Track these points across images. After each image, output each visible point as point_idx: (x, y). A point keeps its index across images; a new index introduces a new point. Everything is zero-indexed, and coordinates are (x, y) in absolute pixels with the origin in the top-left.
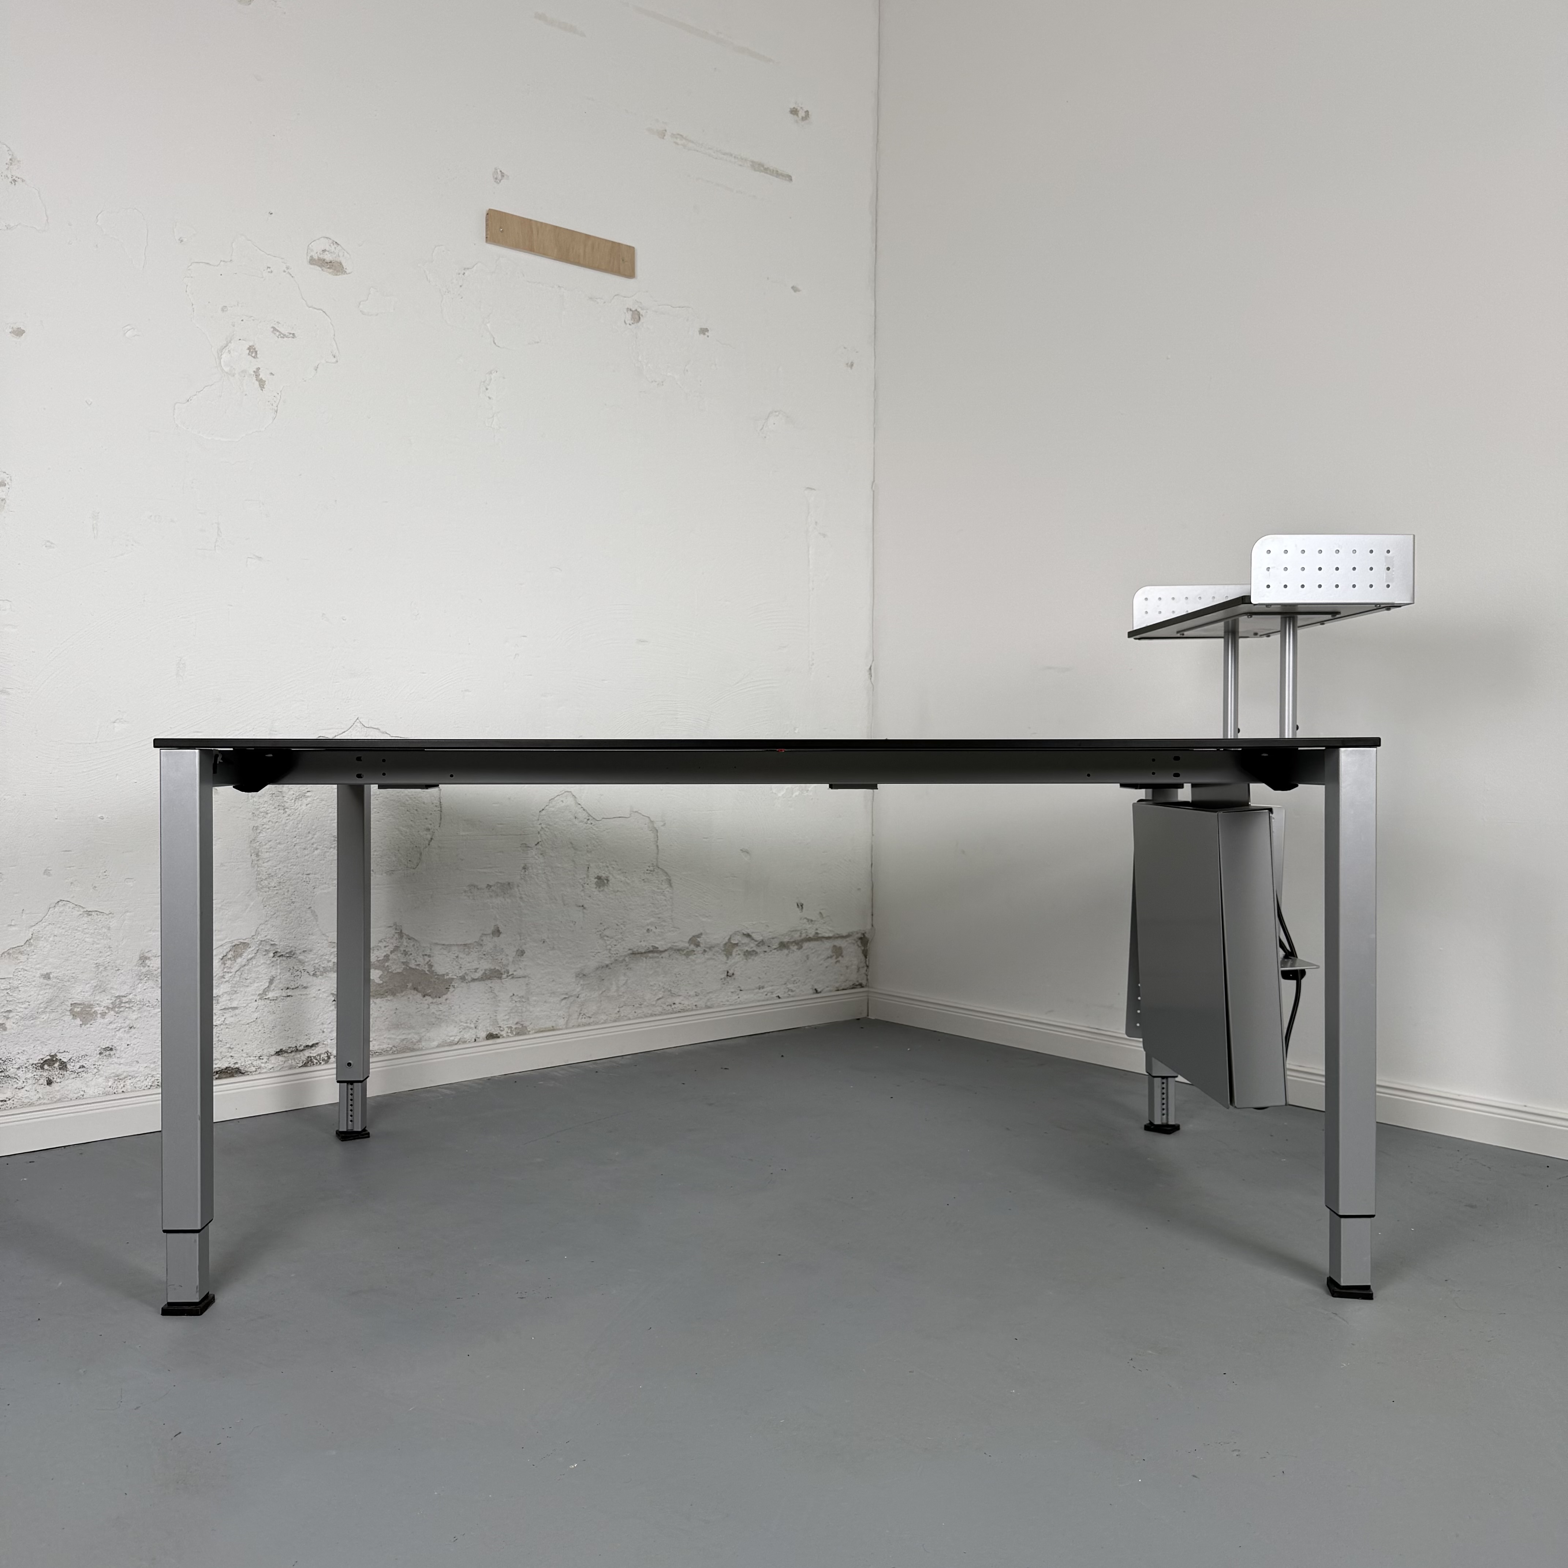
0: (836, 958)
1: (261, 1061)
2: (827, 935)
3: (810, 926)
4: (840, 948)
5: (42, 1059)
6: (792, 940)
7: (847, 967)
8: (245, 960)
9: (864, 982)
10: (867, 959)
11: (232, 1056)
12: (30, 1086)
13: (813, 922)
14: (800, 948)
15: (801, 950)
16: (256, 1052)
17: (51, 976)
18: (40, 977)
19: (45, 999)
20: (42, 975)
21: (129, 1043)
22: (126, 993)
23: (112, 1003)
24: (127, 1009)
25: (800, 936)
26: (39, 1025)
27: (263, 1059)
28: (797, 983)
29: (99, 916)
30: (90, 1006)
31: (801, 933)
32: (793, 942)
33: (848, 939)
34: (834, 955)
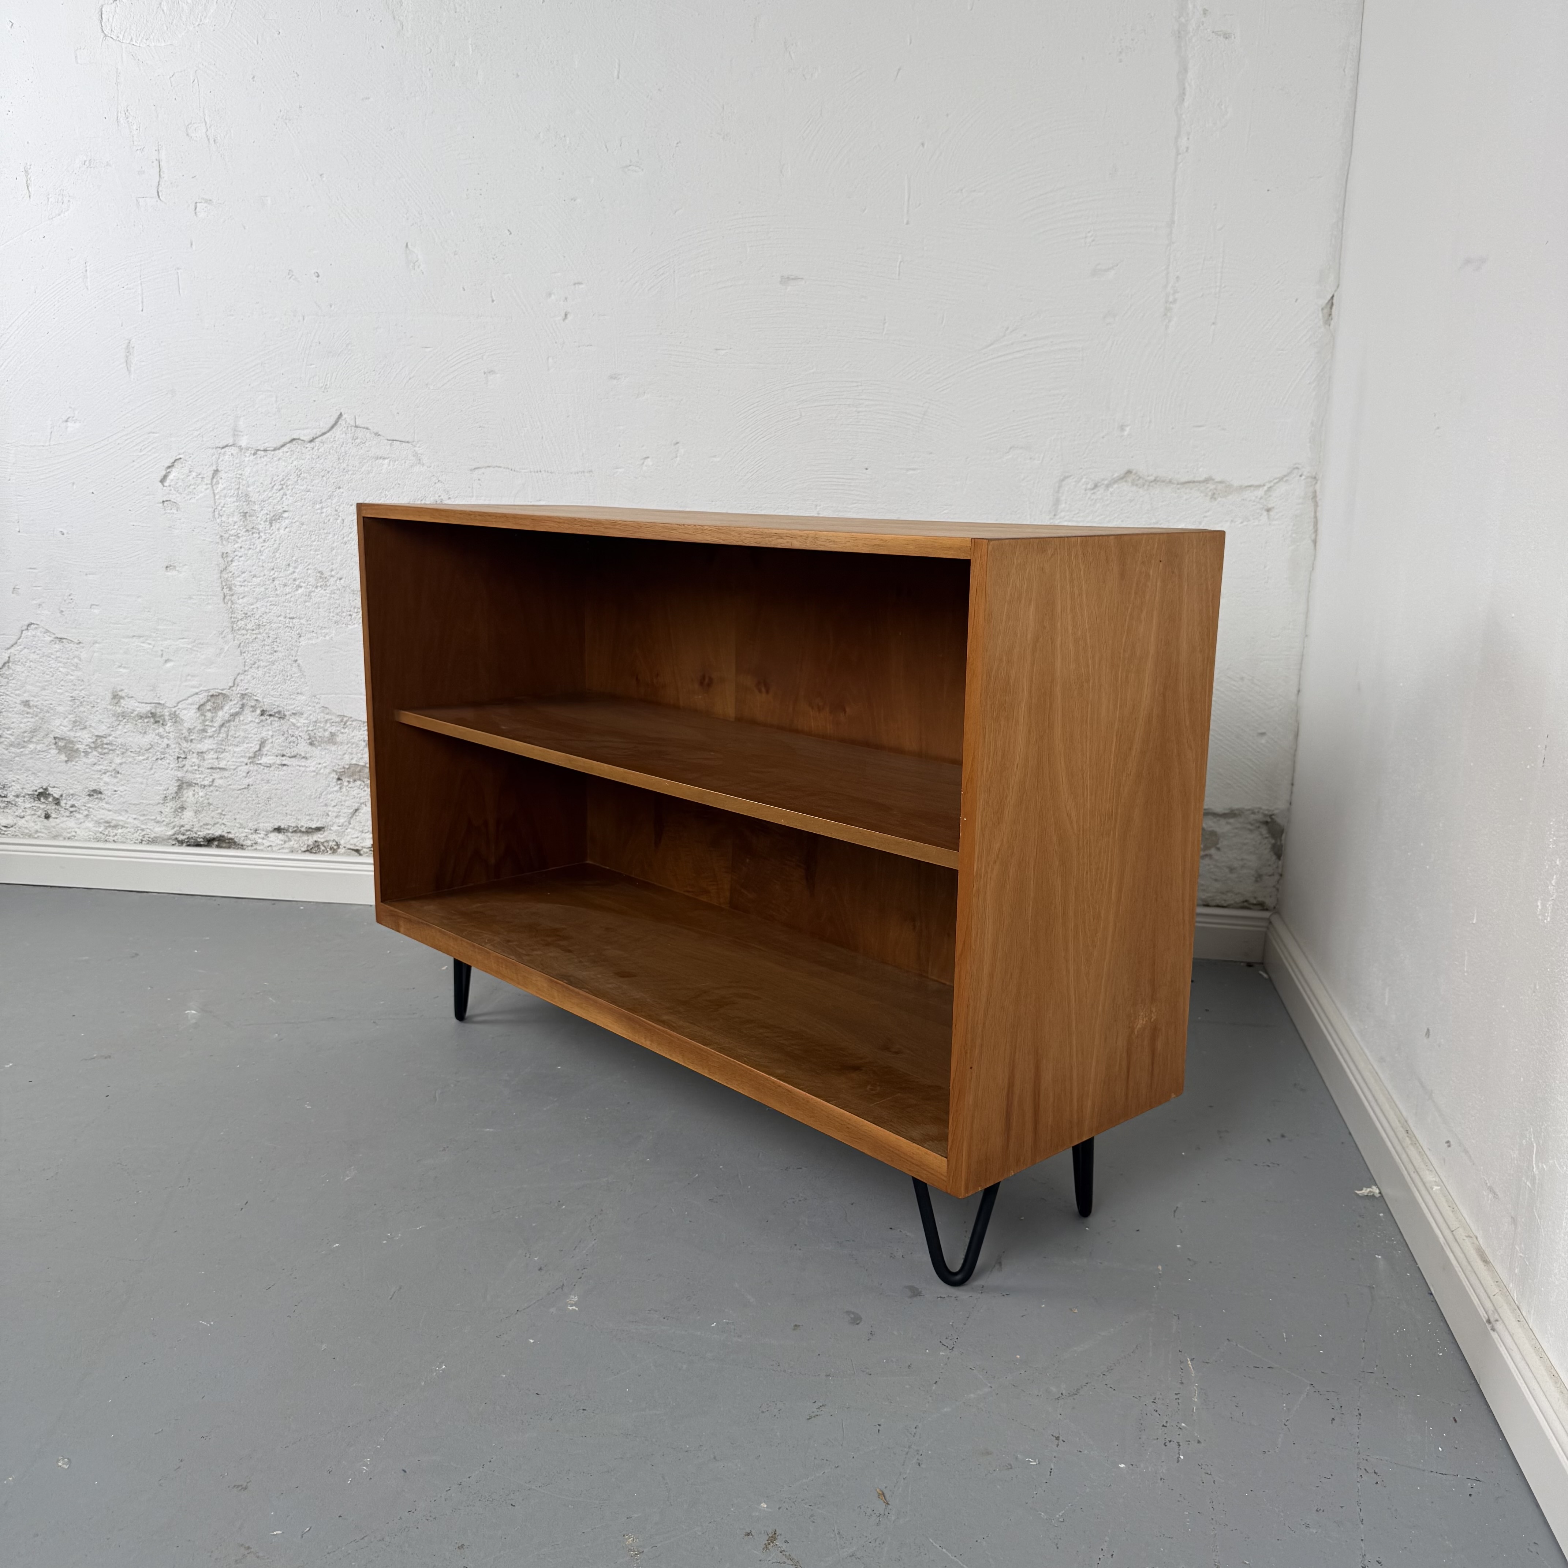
1: (259, 835)
5: (36, 791)
8: (227, 715)
10: (1281, 863)
11: (223, 824)
12: (29, 817)
16: (250, 825)
17: (31, 705)
18: (20, 704)
19: (28, 728)
20: (23, 702)
21: (116, 789)
22: (104, 733)
23: (93, 742)
24: (111, 752)
26: (28, 754)
27: (260, 834)
29: (70, 645)
30: (72, 742)
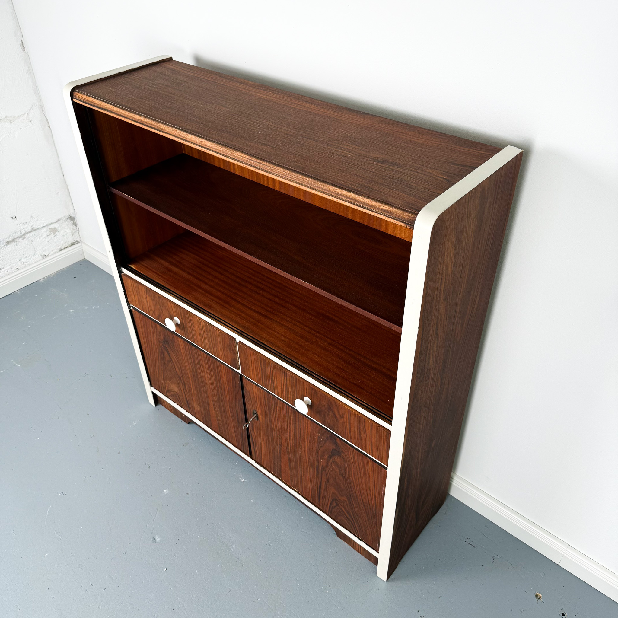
0: (54, 234)
2: (41, 226)
3: (26, 226)
4: (55, 228)
6: (15, 237)
7: (64, 236)
9: (79, 240)
10: (77, 227)
13: (28, 223)
14: (24, 238)
15: (26, 239)
25: (21, 233)
28: (28, 257)
31: (20, 232)
32: (17, 238)
33: (59, 222)
34: (51, 233)
